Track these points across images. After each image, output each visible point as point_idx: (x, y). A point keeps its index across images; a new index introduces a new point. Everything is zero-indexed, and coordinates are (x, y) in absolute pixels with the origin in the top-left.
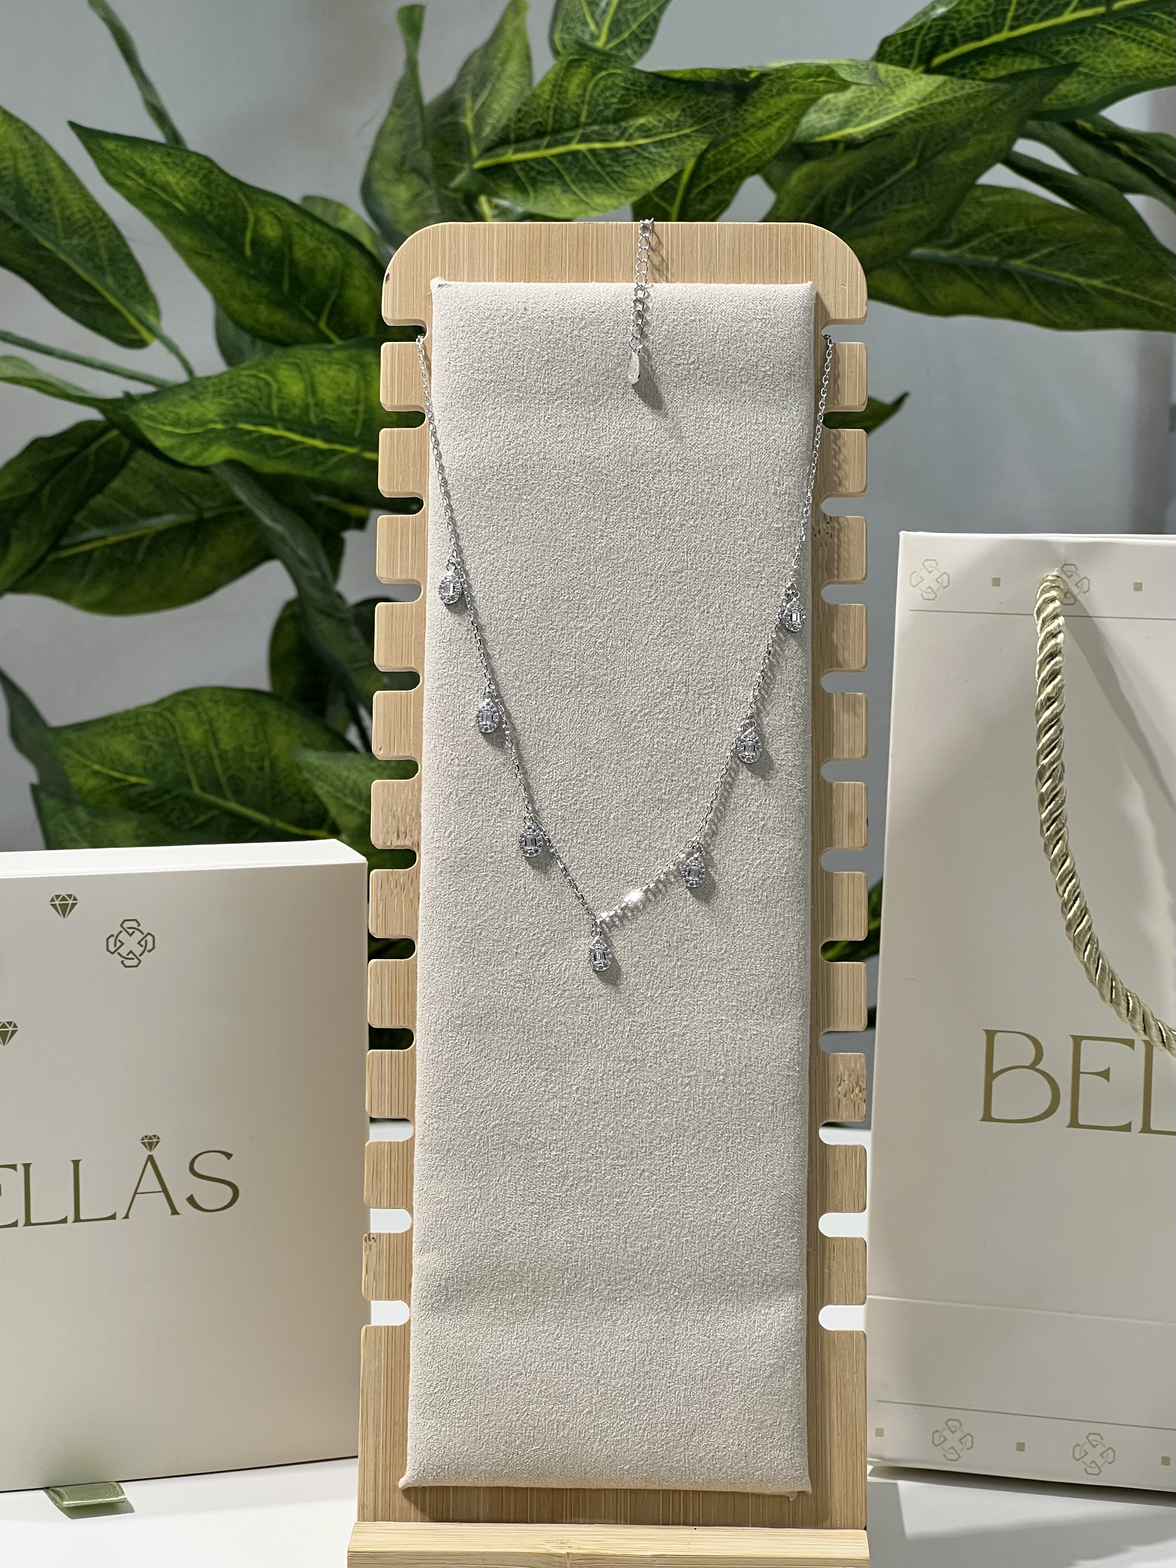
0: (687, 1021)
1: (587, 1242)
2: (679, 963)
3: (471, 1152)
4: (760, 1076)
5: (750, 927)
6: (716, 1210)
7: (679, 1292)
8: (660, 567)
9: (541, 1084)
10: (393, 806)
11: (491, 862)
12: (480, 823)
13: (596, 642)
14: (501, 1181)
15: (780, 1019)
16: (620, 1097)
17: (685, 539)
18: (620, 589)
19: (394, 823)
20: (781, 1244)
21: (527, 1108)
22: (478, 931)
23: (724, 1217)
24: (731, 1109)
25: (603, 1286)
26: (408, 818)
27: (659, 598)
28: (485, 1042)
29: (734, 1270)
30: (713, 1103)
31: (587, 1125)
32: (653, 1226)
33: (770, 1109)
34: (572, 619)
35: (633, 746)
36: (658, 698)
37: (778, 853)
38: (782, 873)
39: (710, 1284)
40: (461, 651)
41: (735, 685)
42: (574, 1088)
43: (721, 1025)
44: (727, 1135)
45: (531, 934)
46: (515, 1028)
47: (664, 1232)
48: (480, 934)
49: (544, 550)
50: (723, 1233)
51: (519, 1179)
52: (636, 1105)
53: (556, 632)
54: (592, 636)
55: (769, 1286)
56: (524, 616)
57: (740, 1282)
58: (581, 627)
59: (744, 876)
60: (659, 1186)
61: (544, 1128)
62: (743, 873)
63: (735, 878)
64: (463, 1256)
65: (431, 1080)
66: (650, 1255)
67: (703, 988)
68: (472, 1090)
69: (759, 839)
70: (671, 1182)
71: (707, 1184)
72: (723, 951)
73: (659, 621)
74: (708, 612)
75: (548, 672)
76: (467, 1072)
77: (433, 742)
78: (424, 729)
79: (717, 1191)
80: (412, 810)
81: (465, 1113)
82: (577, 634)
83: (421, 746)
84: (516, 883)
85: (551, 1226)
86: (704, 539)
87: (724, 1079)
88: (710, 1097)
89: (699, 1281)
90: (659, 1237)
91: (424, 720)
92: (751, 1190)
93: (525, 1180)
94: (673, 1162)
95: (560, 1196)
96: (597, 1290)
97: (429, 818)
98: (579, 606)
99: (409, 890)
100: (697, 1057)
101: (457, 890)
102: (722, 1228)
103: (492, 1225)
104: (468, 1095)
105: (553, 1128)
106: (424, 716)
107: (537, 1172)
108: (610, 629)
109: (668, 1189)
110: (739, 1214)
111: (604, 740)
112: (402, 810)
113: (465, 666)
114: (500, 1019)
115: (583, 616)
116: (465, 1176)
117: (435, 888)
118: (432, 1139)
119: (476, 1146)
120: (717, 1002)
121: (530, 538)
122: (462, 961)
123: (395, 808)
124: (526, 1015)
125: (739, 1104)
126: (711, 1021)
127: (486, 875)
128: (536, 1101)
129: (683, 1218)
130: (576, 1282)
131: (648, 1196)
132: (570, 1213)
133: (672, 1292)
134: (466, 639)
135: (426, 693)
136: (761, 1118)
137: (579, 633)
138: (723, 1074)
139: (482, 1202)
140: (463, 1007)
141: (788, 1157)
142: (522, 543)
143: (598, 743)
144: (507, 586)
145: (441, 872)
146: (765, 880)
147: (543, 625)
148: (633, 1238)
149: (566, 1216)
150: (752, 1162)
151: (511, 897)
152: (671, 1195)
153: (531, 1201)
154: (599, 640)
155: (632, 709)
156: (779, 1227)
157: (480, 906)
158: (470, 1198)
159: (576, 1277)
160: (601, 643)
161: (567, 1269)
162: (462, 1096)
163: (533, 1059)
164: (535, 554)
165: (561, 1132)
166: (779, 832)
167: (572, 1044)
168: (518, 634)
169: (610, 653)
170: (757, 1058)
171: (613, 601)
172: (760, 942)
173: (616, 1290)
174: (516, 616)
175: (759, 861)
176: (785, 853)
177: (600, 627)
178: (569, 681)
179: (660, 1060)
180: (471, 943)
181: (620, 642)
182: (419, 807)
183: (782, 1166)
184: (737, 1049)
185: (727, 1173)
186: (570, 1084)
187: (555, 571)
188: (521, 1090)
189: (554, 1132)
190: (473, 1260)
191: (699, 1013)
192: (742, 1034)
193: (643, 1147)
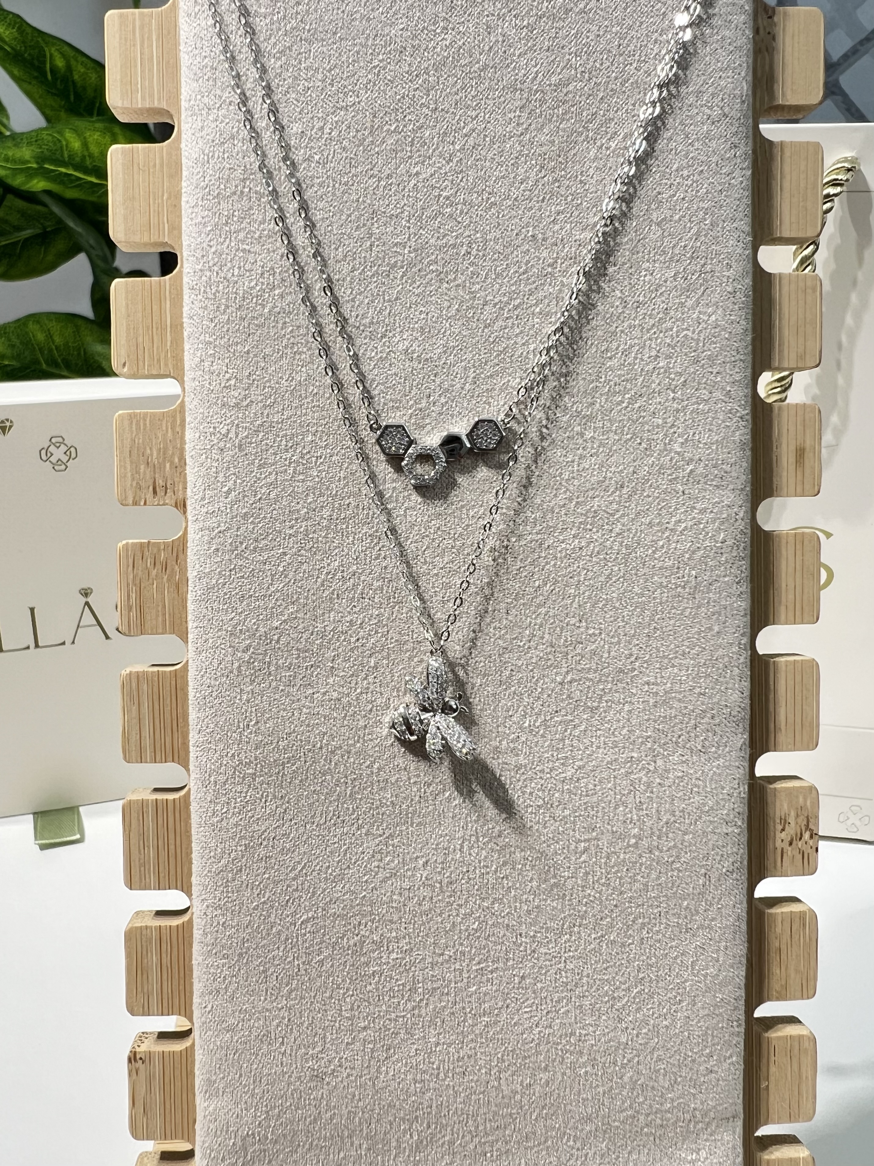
0: (582, 759)
1: (444, 1080)
2: (569, 678)
3: (274, 958)
4: (686, 837)
5: (672, 622)
6: (627, 1028)
7: (574, 1141)
8: (535, 78)
9: (373, 856)
10: (145, 449)
11: (290, 535)
12: (273, 477)
13: (440, 195)
14: (319, 998)
15: (716, 752)
16: (488, 873)
17: (573, 32)
18: (474, 114)
19: (148, 472)
20: (716, 1068)
21: (353, 892)
22: (276, 637)
23: (637, 1036)
24: (646, 885)
25: (468, 1138)
26: (168, 465)
27: (533, 126)
28: (290, 799)
29: (651, 1106)
30: (621, 878)
31: (440, 915)
32: (538, 1053)
33: (701, 882)
34: (403, 160)
35: (498, 355)
36: (534, 282)
37: (712, 512)
38: (717, 542)
39: (618, 1127)
40: (236, 213)
41: (648, 261)
42: (421, 862)
43: (632, 765)
44: (640, 921)
45: (353, 640)
46: (333, 777)
47: (554, 1061)
48: (278, 642)
49: (358, 53)
50: (636, 1059)
51: (344, 994)
52: (510, 884)
53: (379, 181)
54: (433, 188)
55: (697, 1123)
56: (330, 157)
57: (659, 1121)
58: (417, 174)
59: (663, 547)
60: (545, 998)
61: (379, 921)
62: (661, 543)
63: (650, 551)
64: (266, 1106)
65: (212, 854)
66: (534, 1094)
67: (605, 712)
68: (273, 868)
69: (683, 492)
70: (562, 991)
71: (614, 992)
72: (633, 659)
73: (533, 162)
74: (608, 149)
75: (369, 243)
76: (265, 843)
77: (199, 355)
78: (185, 334)
79: (628, 1001)
80: (173, 454)
81: (264, 902)
82: (412, 184)
83: (182, 360)
84: (328, 565)
85: (394, 1059)
86: (601, 33)
87: (636, 843)
88: (616, 868)
89: (603, 1124)
90: (546, 1069)
91: (185, 320)
92: (676, 997)
93: (352, 995)
94: (565, 961)
95: (404, 1017)
96: (460, 1144)
97: (196, 469)
98: (413, 140)
99: (173, 569)
100: (597, 812)
101: (243, 577)
102: (635, 1052)
103: (307, 1061)
104: (267, 876)
105: (391, 922)
106: (185, 315)
107: (371, 984)
108: (460, 176)
109: (558, 1002)
110: (658, 1032)
111: (454, 348)
112: (158, 454)
113: (241, 235)
114: (311, 765)
115: (420, 156)
116: (267, 991)
117: (209, 573)
118: (216, 939)
119: (281, 949)
120: (624, 732)
121: (335, 33)
122: (252, 682)
123: (149, 451)
124: (348, 757)
125: (658, 878)
126: (616, 760)
127: (285, 554)
128: (366, 881)
129: (580, 1040)
130: (431, 1134)
131: (531, 1011)
132: (419, 1039)
133: (564, 1141)
134: (242, 192)
135: (185, 280)
136: (689, 895)
137: (413, 182)
138: (634, 836)
139: (291, 1029)
140: (256, 749)
141: (726, 948)
142: (323, 40)
143: (445, 352)
144: (302, 110)
145: (217, 550)
146: (694, 552)
147: (359, 169)
148: (509, 1072)
149: (413, 1043)
150: (676, 958)
151: (323, 585)
152: (562, 1010)
153: (362, 1025)
154: (445, 194)
155: (496, 300)
156: (714, 1045)
157: (277, 600)
158: (275, 1023)
159: (429, 1127)
160: (447, 198)
161: (417, 1117)
162: (259, 878)
163: (360, 822)
164: (344, 59)
165: (403, 925)
166: (712, 480)
167: (417, 798)
168: (320, 185)
169: (461, 212)
170: (683, 811)
171: (464, 131)
172: (686, 643)
173: (485, 1143)
174: (317, 157)
175: (683, 525)
176: (721, 513)
177: (446, 173)
178: (401, 258)
179: (545, 817)
180: (265, 654)
181: (475, 195)
182: (182, 450)
183: (718, 961)
184: (655, 800)
185: (641, 975)
186: (415, 855)
187: (375, 84)
188: (344, 867)
189: (394, 926)
190: (282, 1110)
191: (598, 747)
192: (662, 777)
193: (521, 944)
